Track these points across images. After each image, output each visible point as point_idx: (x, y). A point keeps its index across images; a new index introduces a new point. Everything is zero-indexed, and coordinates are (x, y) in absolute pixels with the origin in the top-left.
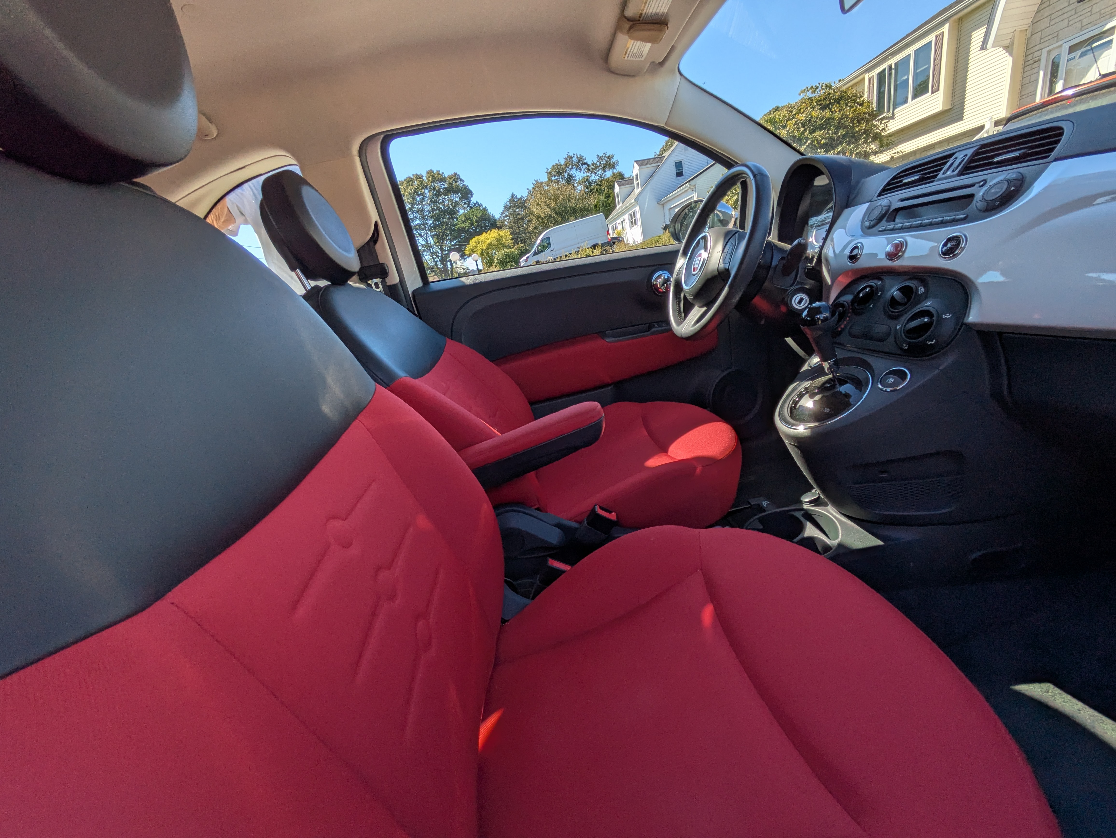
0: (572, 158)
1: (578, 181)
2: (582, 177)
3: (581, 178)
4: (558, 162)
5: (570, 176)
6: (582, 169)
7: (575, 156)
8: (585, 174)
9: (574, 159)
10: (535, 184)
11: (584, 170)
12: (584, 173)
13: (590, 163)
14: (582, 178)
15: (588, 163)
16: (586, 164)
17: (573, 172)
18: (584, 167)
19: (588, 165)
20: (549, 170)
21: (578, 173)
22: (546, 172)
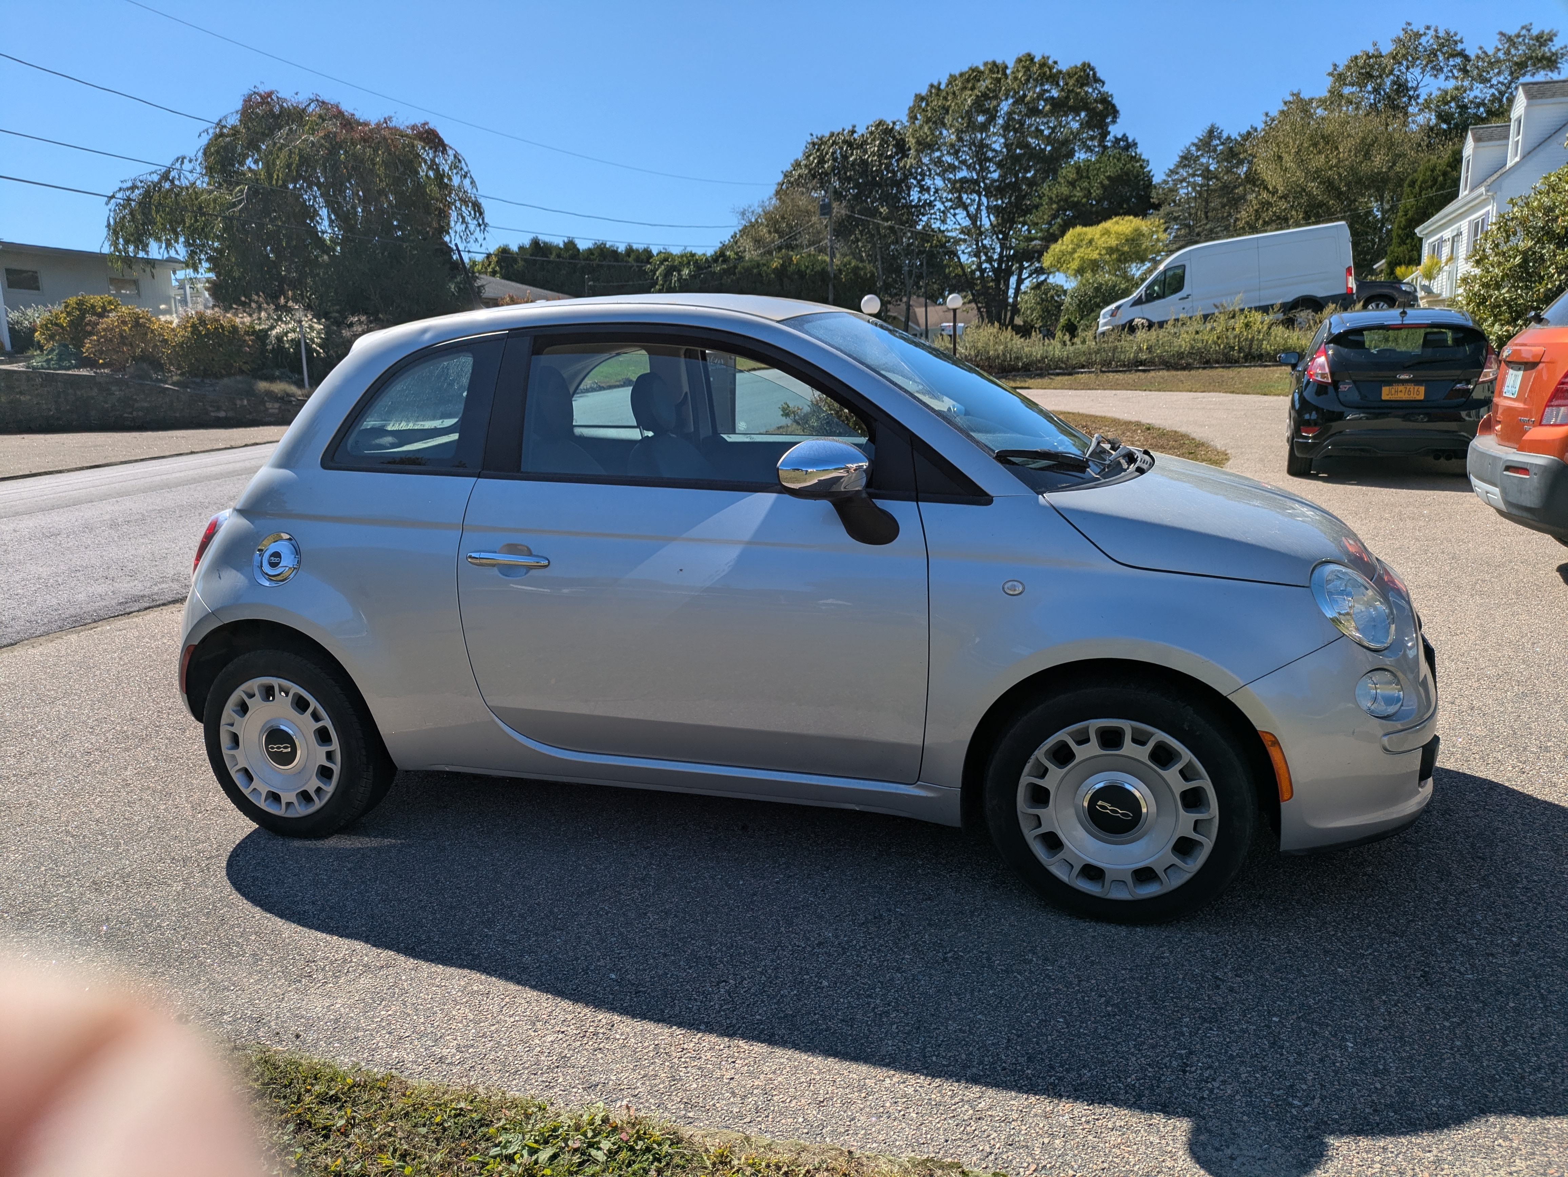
0: (1418, 35)
1: (1426, 100)
2: (1439, 89)
3: (1436, 93)
4: (1371, 51)
5: (1401, 87)
6: (1445, 70)
7: (1431, 32)
8: (1451, 84)
9: (1423, 40)
10: (1290, 102)
11: (1451, 71)
12: (1447, 78)
13: (1472, 53)
14: (1439, 93)
15: (1467, 52)
16: (1462, 54)
17: (1414, 76)
18: (1451, 63)
19: (1467, 58)
20: (1341, 69)
21: (1428, 79)
22: (1330, 74)
